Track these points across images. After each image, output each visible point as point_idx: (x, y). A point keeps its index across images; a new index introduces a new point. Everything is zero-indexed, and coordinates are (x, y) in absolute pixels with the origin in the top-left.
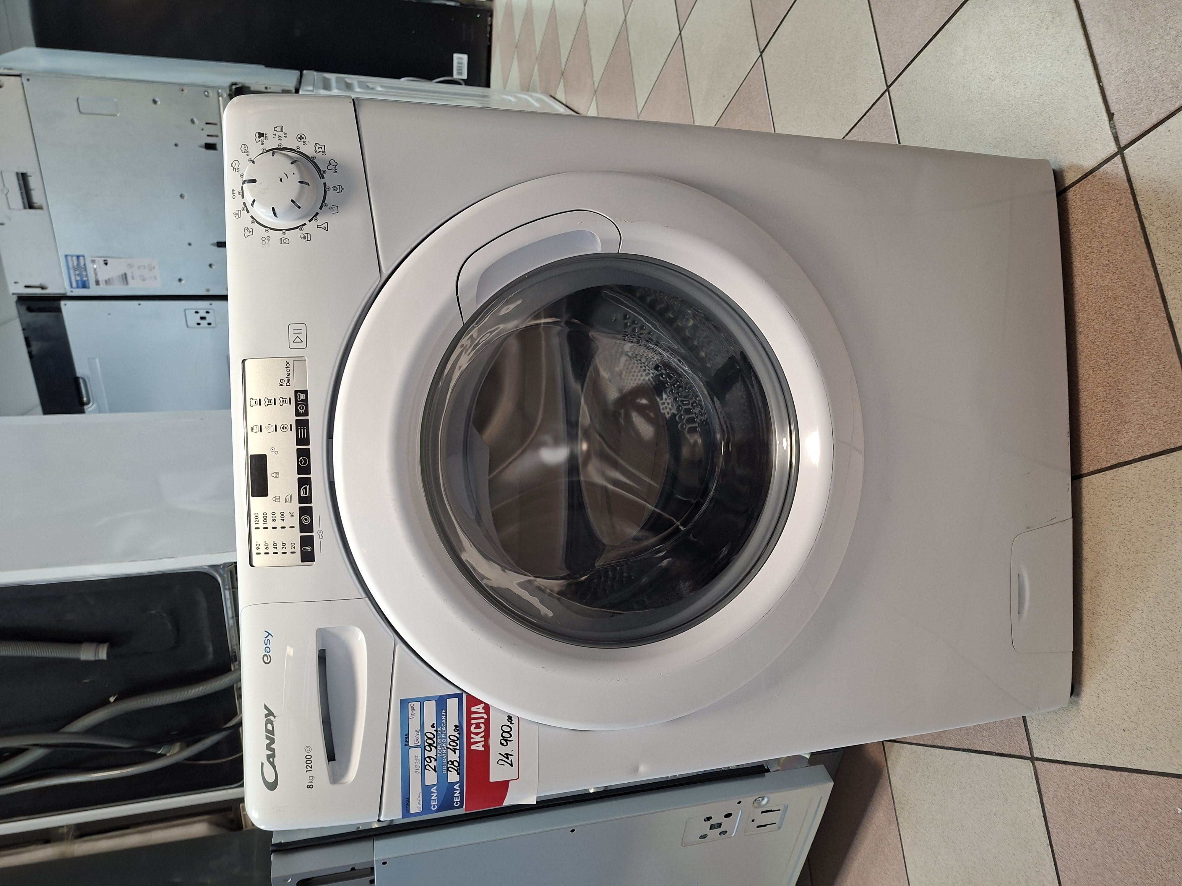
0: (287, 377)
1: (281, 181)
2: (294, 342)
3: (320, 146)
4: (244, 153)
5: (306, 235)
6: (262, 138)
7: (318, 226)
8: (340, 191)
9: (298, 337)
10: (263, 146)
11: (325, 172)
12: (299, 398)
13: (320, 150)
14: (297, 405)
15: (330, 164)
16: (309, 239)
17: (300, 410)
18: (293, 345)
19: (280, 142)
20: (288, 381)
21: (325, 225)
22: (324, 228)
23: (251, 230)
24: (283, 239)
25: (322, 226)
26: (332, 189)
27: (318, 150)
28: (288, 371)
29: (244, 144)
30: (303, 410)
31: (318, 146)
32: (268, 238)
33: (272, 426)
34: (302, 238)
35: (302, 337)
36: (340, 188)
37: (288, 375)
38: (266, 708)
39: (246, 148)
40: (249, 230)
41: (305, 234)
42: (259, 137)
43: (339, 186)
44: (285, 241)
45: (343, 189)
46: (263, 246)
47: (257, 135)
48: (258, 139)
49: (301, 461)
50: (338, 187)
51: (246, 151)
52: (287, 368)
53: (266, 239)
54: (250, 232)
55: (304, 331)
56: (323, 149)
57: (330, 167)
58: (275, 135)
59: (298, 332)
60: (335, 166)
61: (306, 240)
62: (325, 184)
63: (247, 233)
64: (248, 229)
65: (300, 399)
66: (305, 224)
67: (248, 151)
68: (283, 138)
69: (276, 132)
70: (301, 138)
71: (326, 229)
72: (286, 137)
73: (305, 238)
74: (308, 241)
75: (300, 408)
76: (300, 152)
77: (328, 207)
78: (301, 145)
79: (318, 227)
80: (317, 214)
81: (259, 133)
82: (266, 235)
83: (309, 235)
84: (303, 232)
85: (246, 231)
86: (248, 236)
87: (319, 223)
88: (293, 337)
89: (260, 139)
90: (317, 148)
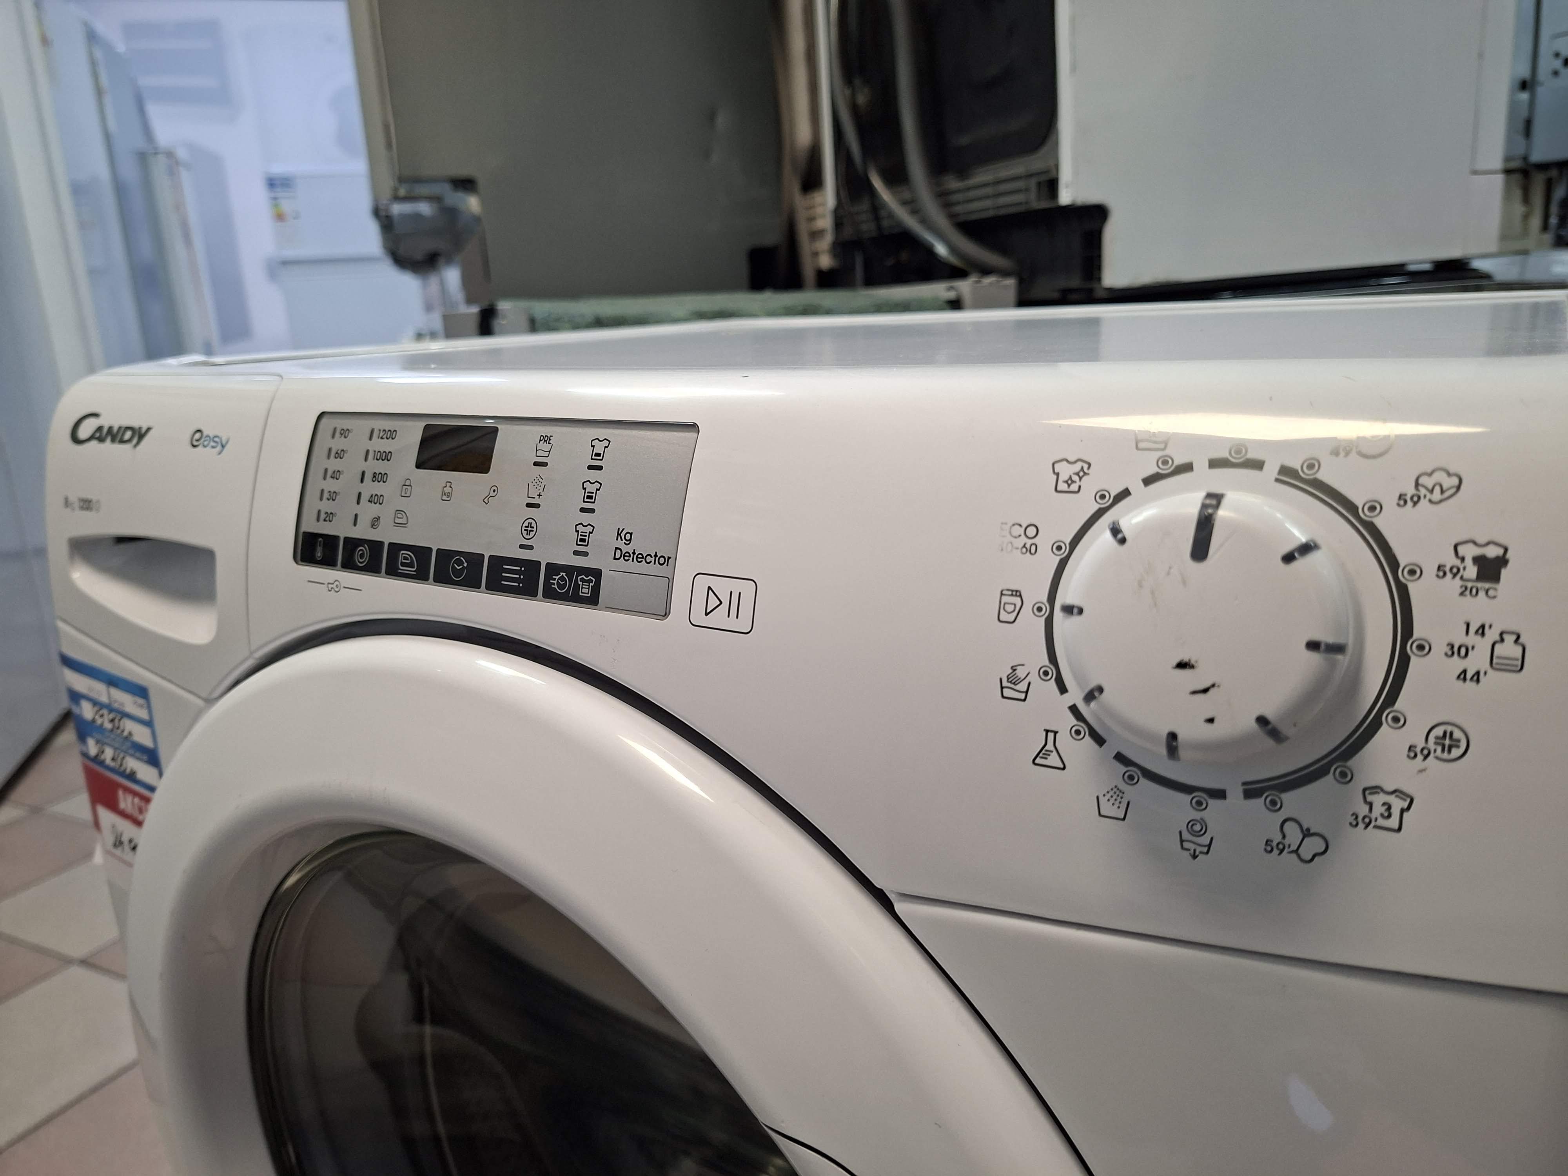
0: (634, 553)
1: (1182, 665)
2: (709, 588)
3: (1396, 812)
4: (1417, 484)
5: (1023, 686)
6: (1471, 571)
7: (1051, 735)
8: (1186, 845)
9: (721, 603)
10: (1430, 571)
11: (1274, 806)
12: (582, 580)
13: (1378, 809)
14: (571, 570)
15: (1307, 833)
16: (1007, 693)
17: (557, 577)
18: (703, 583)
19: (1439, 648)
20: (625, 556)
21: (1053, 760)
22: (1042, 752)
23: (1074, 487)
24: (1017, 601)
25: (1050, 746)
26: (1197, 815)
27: (1378, 800)
28: (649, 559)
29: (1458, 488)
30: (556, 586)
31: (1398, 804)
32: (1030, 550)
33: (539, 495)
34: (1014, 669)
35: (719, 618)
36: (1199, 849)
37: (640, 558)
38: (149, 429)
39: (1437, 496)
40: (1075, 478)
41: (1025, 683)
42: (1479, 560)
43: (1209, 845)
44: (1010, 608)
45: (1195, 857)
46: (1007, 527)
47: (1492, 552)
48: (1471, 552)
49: (459, 562)
50: (1205, 840)
51: (1423, 491)
52: (656, 556)
53: (1029, 542)
54: (1069, 482)
55: (732, 623)
56: (1381, 822)
57: (1293, 834)
58: (1482, 630)
59: (734, 605)
60: (1296, 852)
61: (1005, 684)
62: (1220, 794)
63: (1066, 471)
64: (1082, 474)
65: (580, 583)
66: (1063, 689)
67: (1424, 503)
68: (1457, 664)
69: (1492, 635)
70: (1447, 742)
71: (1038, 761)
72: (1463, 676)
73: (1013, 680)
74: (1002, 688)
75: (562, 578)
76: (1376, 725)
77: (1123, 786)
78: (1414, 734)
79: (1047, 731)
80: (1100, 740)
81: (1502, 561)
82: (1045, 542)
83: (1022, 696)
84: (1034, 678)
85: (1077, 467)
86: (1058, 474)
87: (1065, 741)
88: (723, 588)
89: (1469, 562)
90: (1392, 799)
